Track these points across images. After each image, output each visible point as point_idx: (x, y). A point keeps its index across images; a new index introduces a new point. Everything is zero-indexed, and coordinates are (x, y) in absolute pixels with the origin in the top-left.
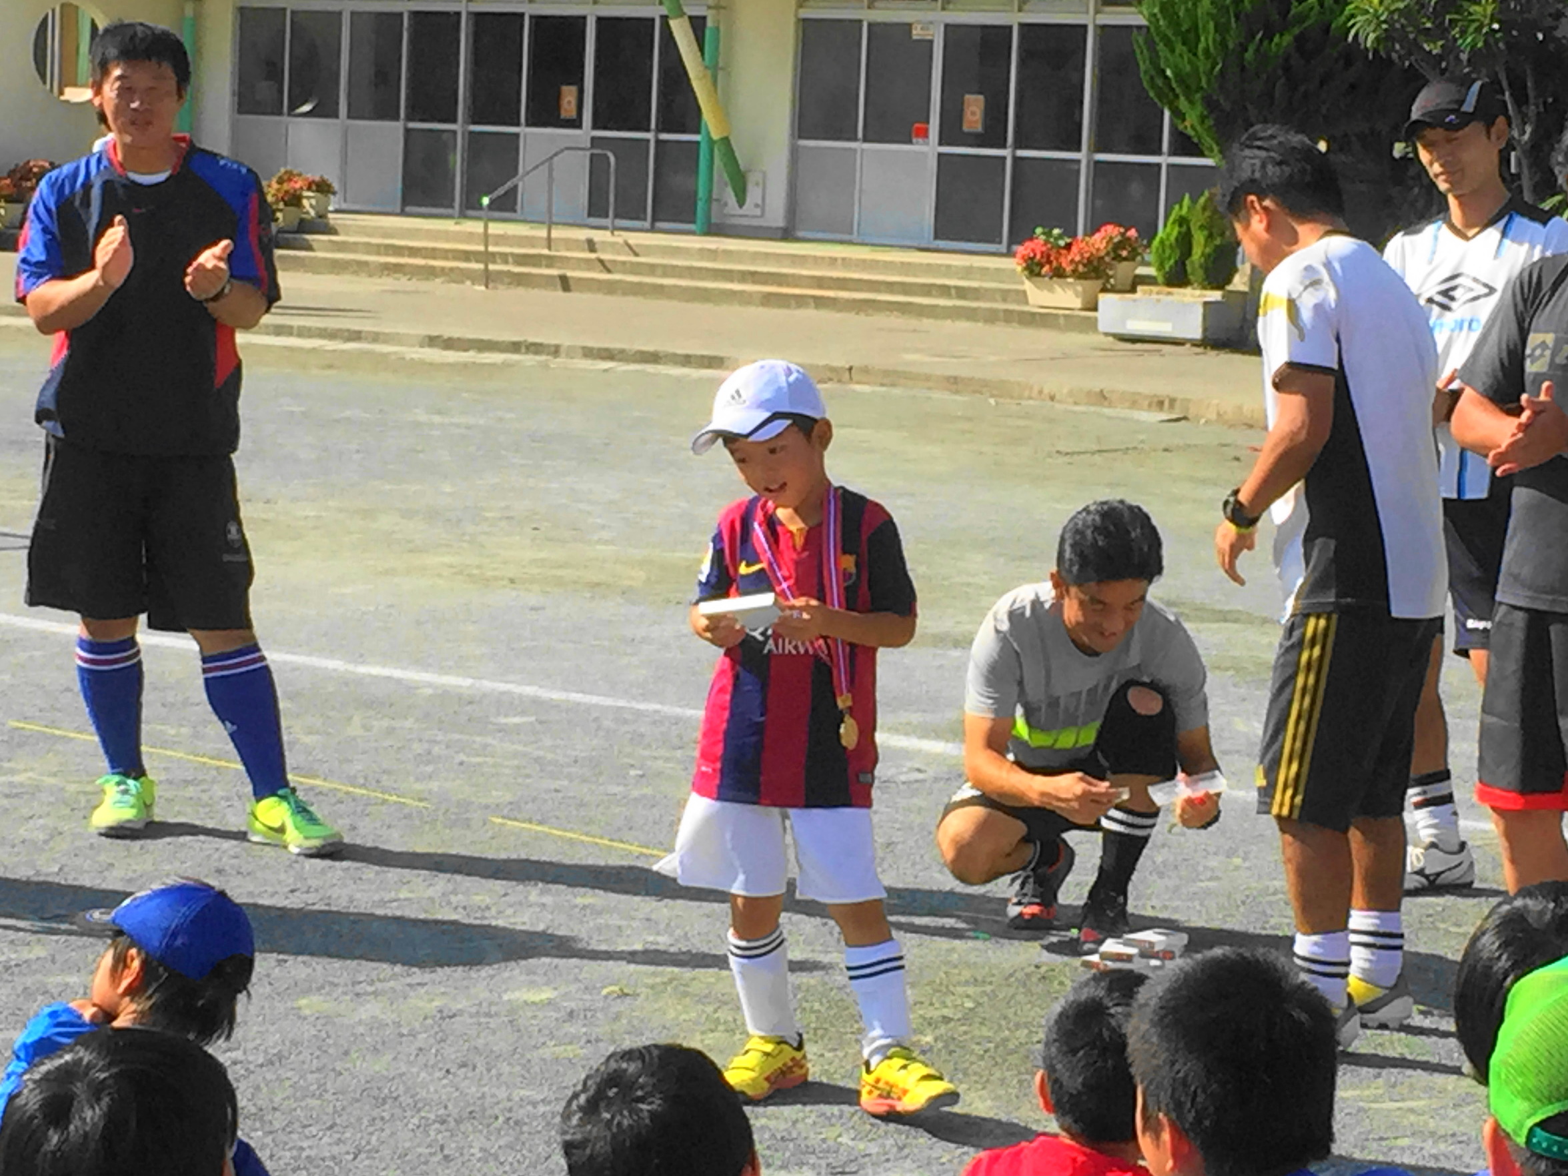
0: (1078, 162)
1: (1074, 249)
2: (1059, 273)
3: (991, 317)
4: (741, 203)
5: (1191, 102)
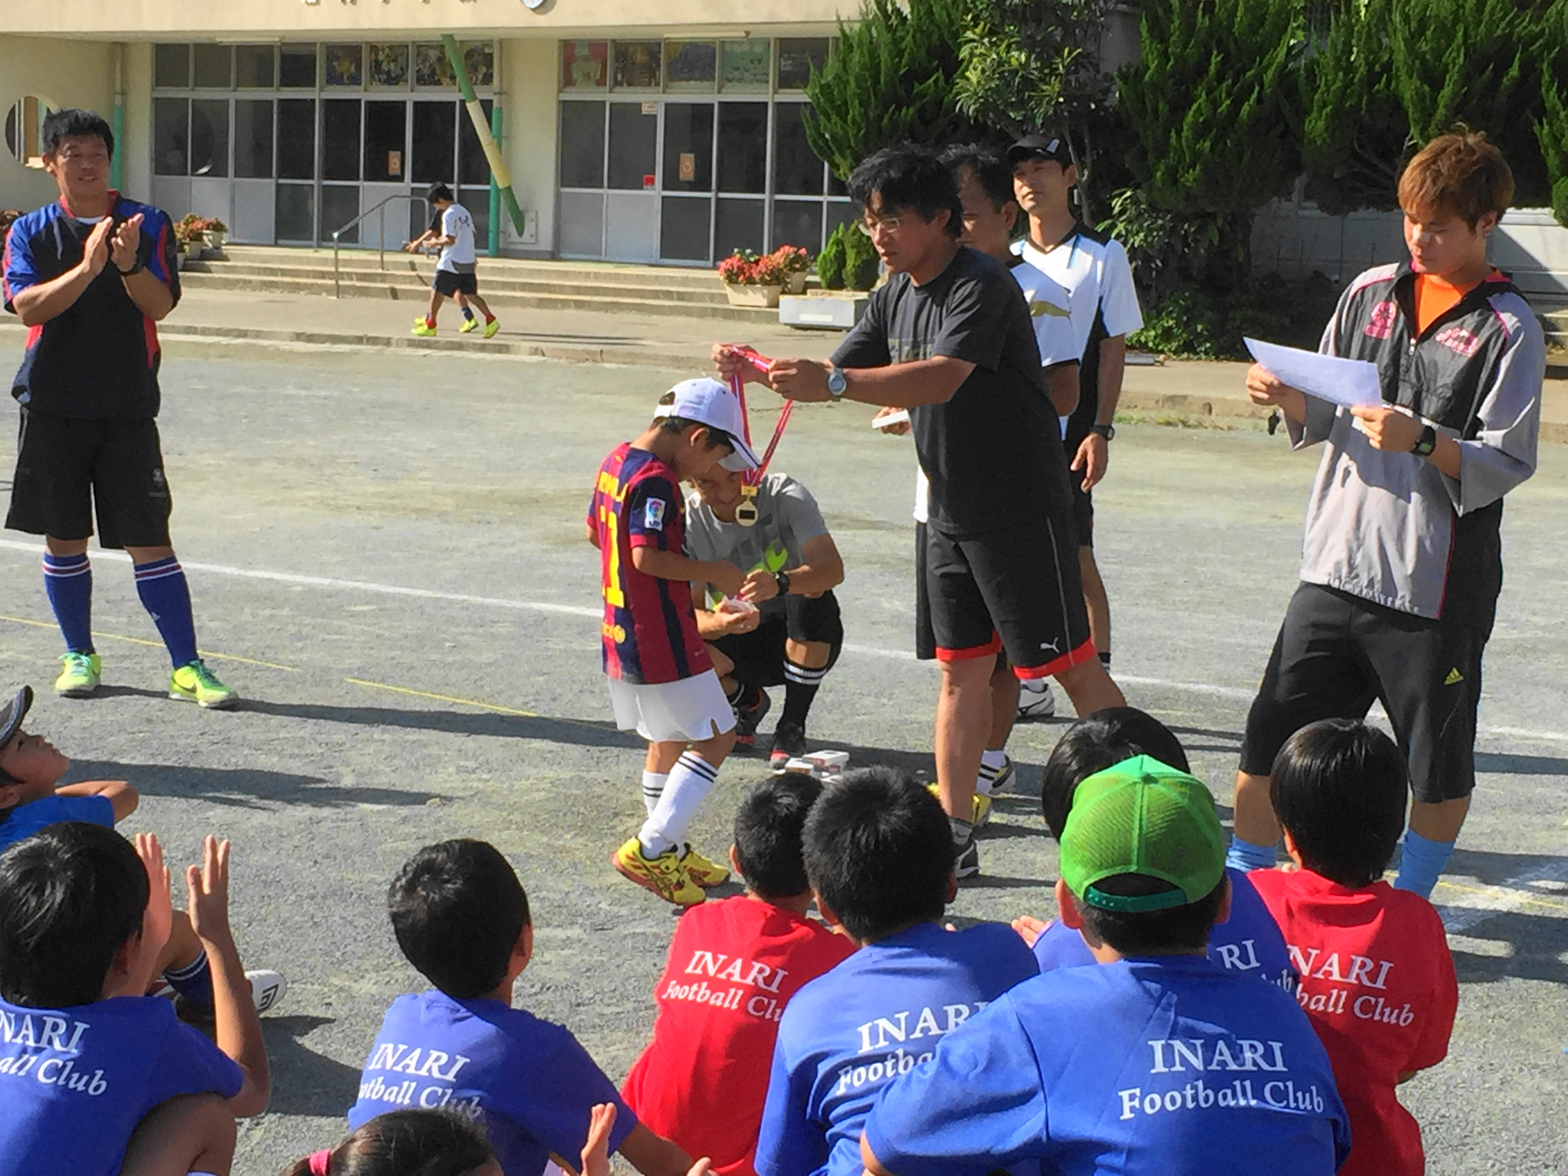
1: (761, 264)
2: (750, 281)
3: (702, 313)
4: (521, 234)
5: (844, 157)
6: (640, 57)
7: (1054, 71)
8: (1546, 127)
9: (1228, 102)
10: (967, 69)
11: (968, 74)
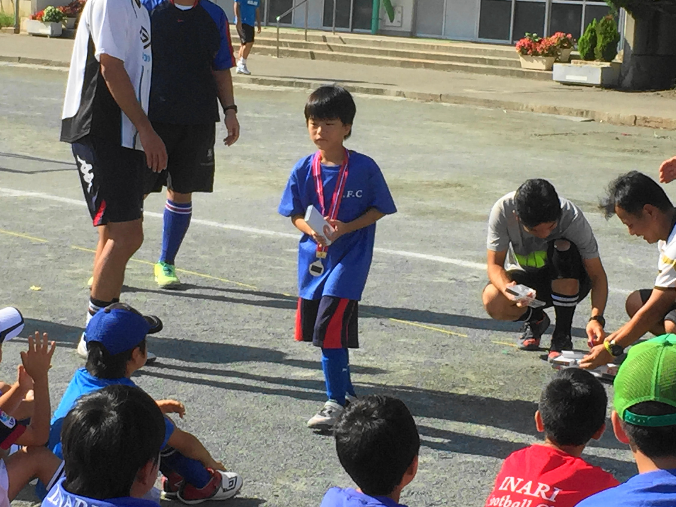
0: (545, 3)
1: (542, 43)
2: (535, 54)
3: (504, 73)
4: (392, 21)
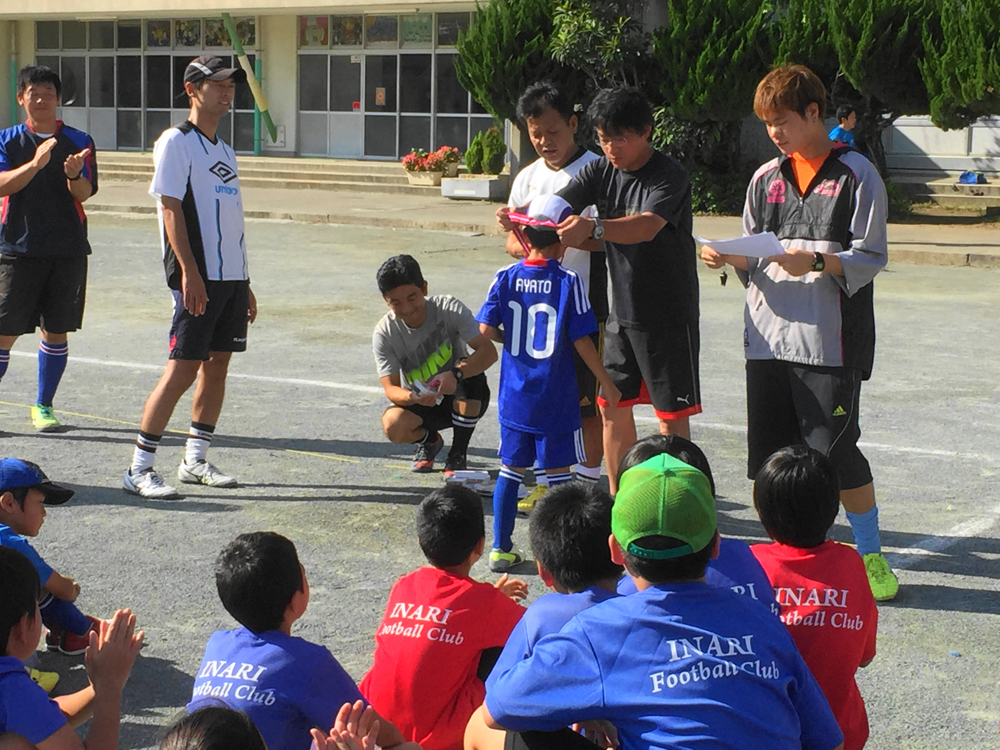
0: (429, 117)
1: (429, 158)
2: (423, 169)
3: (391, 190)
4: (275, 140)
5: (481, 88)
6: (349, 26)
7: (614, 32)
8: (926, 64)
9: (724, 50)
10: (558, 32)
11: (559, 35)
